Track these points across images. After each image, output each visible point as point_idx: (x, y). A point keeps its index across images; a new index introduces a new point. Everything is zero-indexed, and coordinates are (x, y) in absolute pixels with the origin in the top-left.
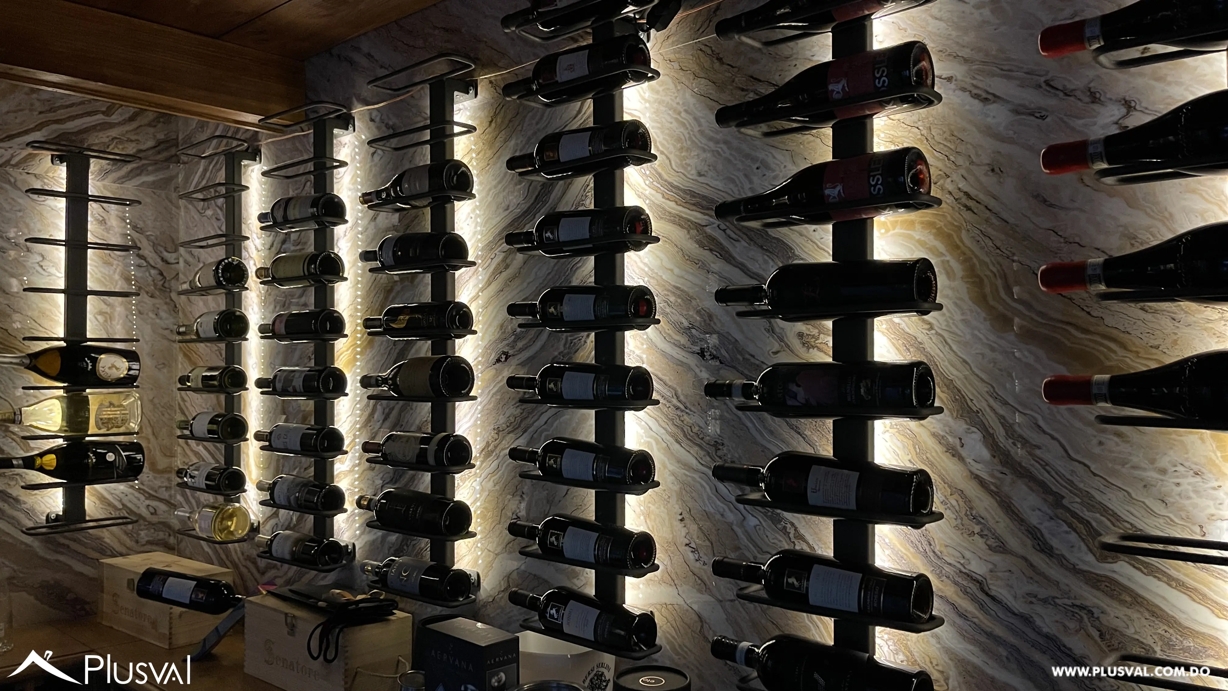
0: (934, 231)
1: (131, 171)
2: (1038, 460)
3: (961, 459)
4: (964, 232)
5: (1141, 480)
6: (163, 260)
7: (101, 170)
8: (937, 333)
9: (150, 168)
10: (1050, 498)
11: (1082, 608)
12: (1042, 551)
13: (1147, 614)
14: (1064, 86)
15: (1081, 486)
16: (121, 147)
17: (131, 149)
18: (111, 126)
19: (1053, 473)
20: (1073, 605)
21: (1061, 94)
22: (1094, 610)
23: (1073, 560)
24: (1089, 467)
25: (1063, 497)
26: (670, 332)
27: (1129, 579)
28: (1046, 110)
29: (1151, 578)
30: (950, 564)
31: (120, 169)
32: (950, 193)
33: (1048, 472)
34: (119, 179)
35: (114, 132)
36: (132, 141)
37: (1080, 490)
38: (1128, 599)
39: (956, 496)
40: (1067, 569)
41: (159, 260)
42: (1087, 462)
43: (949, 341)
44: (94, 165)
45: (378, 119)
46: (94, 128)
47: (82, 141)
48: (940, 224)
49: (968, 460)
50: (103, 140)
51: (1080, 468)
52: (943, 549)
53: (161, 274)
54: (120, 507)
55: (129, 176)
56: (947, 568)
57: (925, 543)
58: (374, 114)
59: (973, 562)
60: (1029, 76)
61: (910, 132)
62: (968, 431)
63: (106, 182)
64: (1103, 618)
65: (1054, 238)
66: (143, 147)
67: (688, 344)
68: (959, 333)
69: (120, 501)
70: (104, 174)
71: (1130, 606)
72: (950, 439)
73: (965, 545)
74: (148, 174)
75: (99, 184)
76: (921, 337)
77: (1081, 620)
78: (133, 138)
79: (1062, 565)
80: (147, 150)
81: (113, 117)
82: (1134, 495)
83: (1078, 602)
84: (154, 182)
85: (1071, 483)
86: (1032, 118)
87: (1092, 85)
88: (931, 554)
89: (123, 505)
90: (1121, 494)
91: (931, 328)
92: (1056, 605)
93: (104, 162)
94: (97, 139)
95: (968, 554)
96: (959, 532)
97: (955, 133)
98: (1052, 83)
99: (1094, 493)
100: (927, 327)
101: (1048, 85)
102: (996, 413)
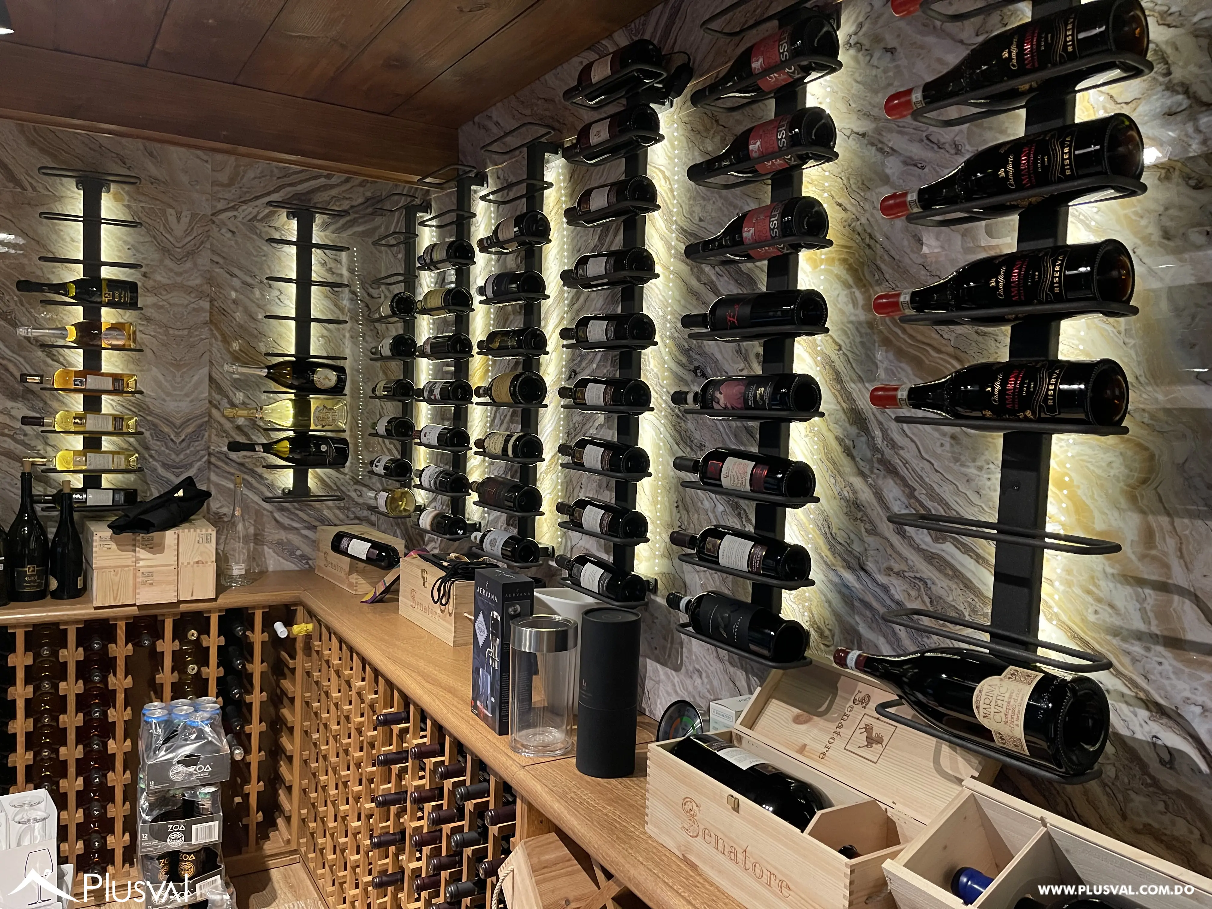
0: (847, 266)
1: (346, 223)
2: (901, 458)
3: (853, 458)
4: (866, 267)
5: (966, 475)
6: (369, 294)
7: (324, 223)
8: (844, 353)
9: (360, 221)
10: (907, 491)
11: (921, 579)
12: (899, 533)
13: (961, 586)
14: (938, 140)
15: (927, 480)
16: (338, 204)
17: (346, 205)
18: (332, 187)
19: (910, 470)
20: (916, 578)
21: (936, 147)
22: (929, 582)
23: (918, 541)
24: (933, 465)
25: (915, 490)
26: (677, 353)
27: (952, 557)
28: (925, 161)
29: (966, 556)
30: (840, 544)
31: (337, 222)
32: (859, 234)
33: (907, 469)
34: (337, 229)
35: (334, 192)
36: (347, 199)
37: (926, 483)
38: (950, 573)
39: (848, 488)
40: (914, 548)
41: (366, 295)
42: (933, 461)
43: (851, 360)
44: (319, 219)
45: (502, 177)
46: (318, 189)
47: (310, 200)
48: (851, 261)
49: (858, 459)
50: (325, 199)
51: (927, 466)
52: (837, 532)
53: (367, 306)
54: (335, 488)
55: (344, 228)
56: (839, 547)
57: (826, 526)
58: (500, 172)
59: (855, 543)
60: (915, 131)
61: (836, 182)
62: (859, 436)
63: (327, 233)
64: (934, 588)
65: (923, 272)
66: (355, 203)
67: (687, 364)
68: (858, 353)
69: (335, 484)
70: (325, 226)
71: (951, 578)
72: (847, 441)
73: (851, 528)
74: (359, 226)
75: (322, 234)
76: (834, 357)
77: (919, 590)
78: (347, 196)
79: (911, 545)
80: (358, 205)
81: (333, 180)
82: (960, 488)
83: (918, 575)
84: (363, 232)
85: (921, 477)
86: (916, 168)
87: (956, 139)
88: (829, 535)
89: (337, 486)
90: (952, 487)
91: (840, 349)
92: (905, 577)
93: (326, 217)
94: (321, 198)
95: (852, 536)
96: (848, 518)
97: (866, 183)
98: (930, 138)
99: (935, 486)
100: (837, 348)
101: (928, 139)
102: (877, 420)
